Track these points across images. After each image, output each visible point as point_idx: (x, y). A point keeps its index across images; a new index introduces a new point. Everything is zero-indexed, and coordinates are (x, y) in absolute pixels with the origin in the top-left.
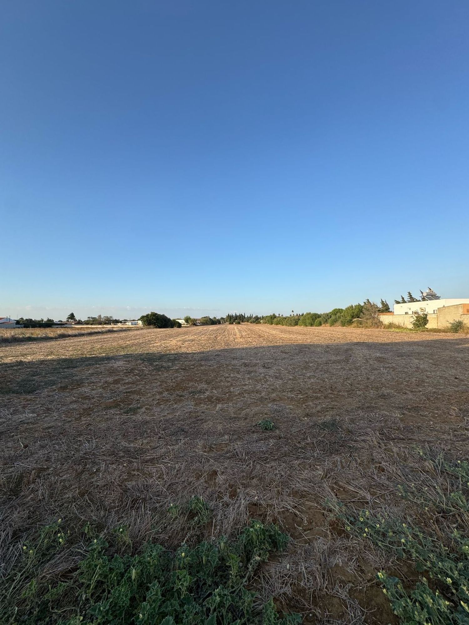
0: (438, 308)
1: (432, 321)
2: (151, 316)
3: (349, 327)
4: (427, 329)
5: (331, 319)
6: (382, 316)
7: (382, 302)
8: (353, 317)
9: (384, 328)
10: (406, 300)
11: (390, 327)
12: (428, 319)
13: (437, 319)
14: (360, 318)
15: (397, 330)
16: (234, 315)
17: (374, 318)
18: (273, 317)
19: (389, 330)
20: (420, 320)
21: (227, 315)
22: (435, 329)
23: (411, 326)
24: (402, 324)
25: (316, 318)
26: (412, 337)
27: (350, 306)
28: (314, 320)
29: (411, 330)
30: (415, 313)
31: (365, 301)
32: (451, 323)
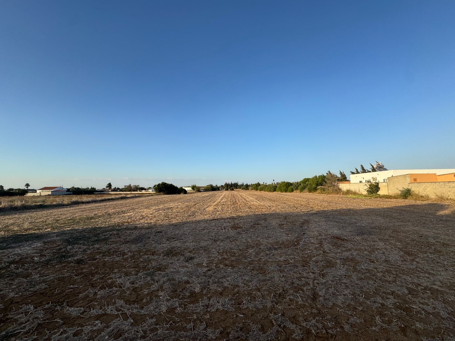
0: (388, 178)
1: (383, 189)
2: (161, 185)
3: (315, 193)
4: (379, 195)
5: (300, 186)
6: (340, 184)
7: (341, 173)
8: (317, 185)
9: (343, 194)
10: (359, 171)
11: (348, 193)
12: (379, 187)
13: (388, 187)
14: (323, 186)
15: (354, 196)
16: (230, 183)
17: (334, 186)
18: (258, 185)
19: (347, 196)
20: (373, 187)
21: (225, 184)
22: (387, 195)
23: (365, 193)
24: (358, 191)
25: (289, 186)
26: (368, 204)
27: (314, 176)
28: (287, 187)
29: (365, 196)
30: (368, 182)
31: (327, 172)
32: (400, 190)
